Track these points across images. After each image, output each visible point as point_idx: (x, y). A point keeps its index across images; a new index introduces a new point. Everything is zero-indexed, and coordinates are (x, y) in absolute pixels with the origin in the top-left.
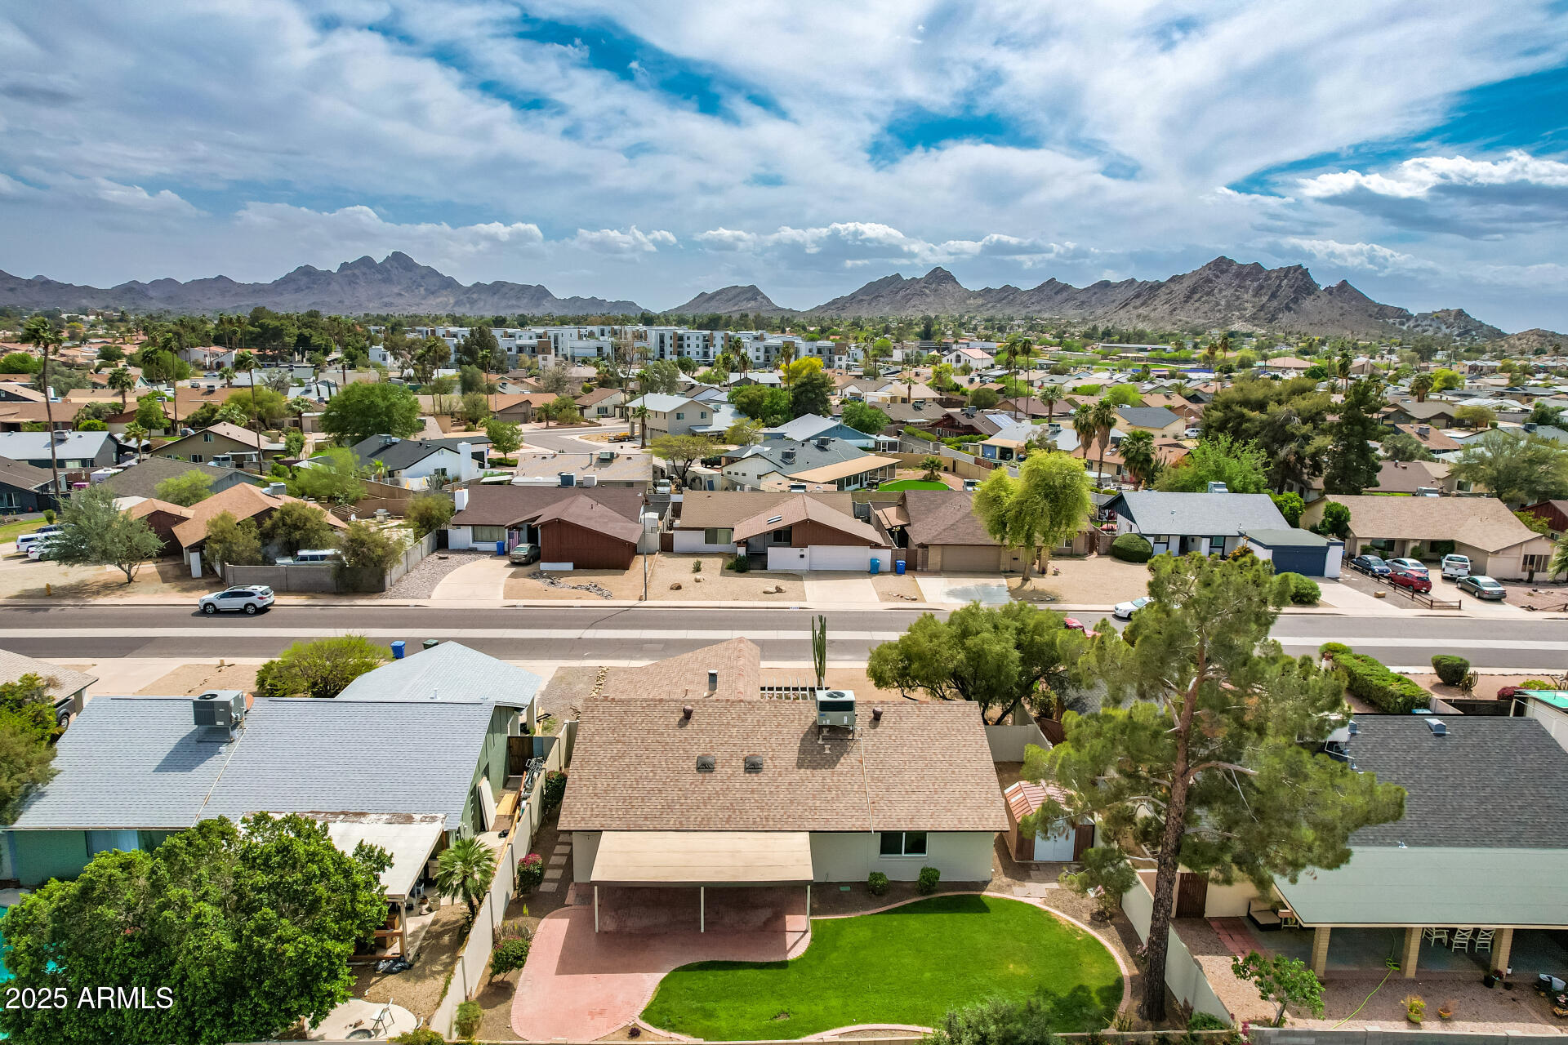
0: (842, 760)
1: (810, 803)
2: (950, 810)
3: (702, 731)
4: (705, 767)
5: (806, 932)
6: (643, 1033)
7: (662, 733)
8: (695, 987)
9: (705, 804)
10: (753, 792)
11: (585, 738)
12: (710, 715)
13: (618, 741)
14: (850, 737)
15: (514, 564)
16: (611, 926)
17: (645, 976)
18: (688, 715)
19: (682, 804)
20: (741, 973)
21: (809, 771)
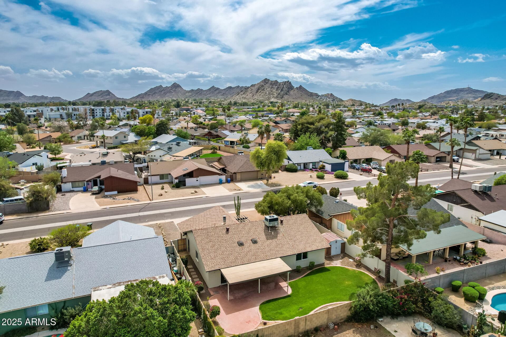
0: (278, 236)
1: (276, 249)
2: (313, 244)
3: (234, 234)
4: (241, 244)
5: (288, 286)
6: (267, 323)
7: (222, 237)
8: (270, 308)
9: (246, 255)
10: (258, 249)
11: (199, 242)
12: (234, 229)
13: (210, 241)
14: (277, 229)
15: (93, 194)
16: (232, 298)
17: (253, 308)
18: (228, 230)
19: (240, 257)
20: (280, 301)
21: (271, 240)
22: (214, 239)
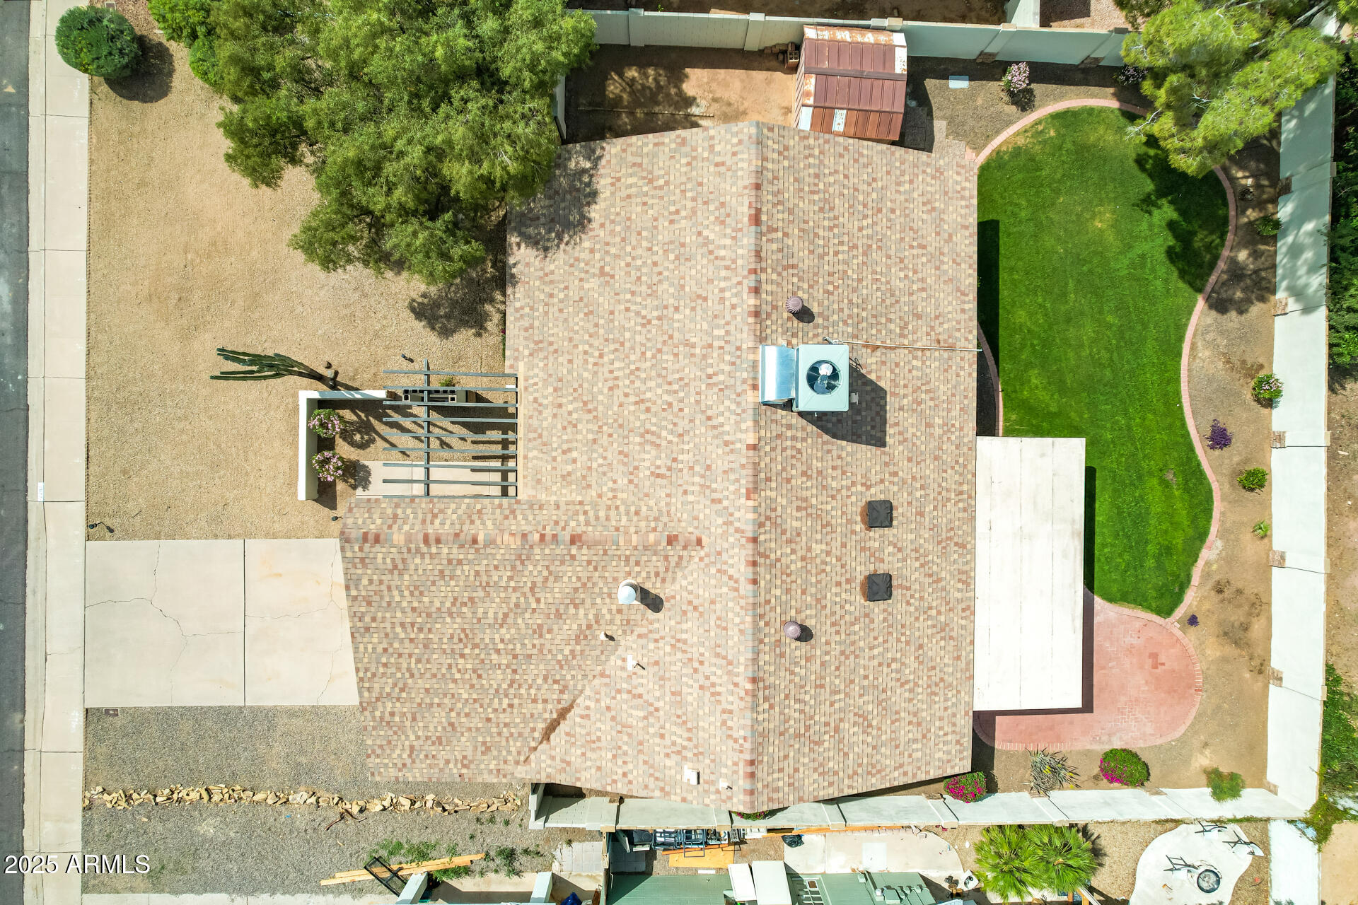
0: (873, 377)
1: (938, 431)
3: (818, 601)
4: (883, 587)
9: (939, 580)
10: (921, 514)
19: (939, 613)
21: (890, 431)
22: (826, 708)
